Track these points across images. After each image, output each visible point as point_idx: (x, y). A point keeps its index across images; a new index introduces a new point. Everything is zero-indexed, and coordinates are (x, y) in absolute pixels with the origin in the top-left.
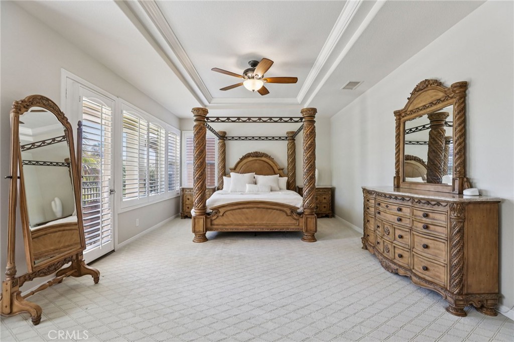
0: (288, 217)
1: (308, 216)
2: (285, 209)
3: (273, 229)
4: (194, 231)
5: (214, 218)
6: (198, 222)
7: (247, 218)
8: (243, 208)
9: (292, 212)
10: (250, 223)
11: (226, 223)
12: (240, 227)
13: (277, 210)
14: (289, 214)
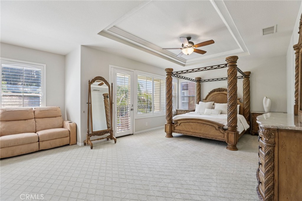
0: (217, 131)
1: (229, 132)
2: (215, 125)
3: (207, 137)
4: (165, 131)
5: (175, 126)
6: (167, 127)
7: (192, 128)
8: (190, 122)
9: (219, 128)
10: (194, 131)
11: (181, 129)
12: (188, 133)
13: (210, 125)
14: (217, 129)
